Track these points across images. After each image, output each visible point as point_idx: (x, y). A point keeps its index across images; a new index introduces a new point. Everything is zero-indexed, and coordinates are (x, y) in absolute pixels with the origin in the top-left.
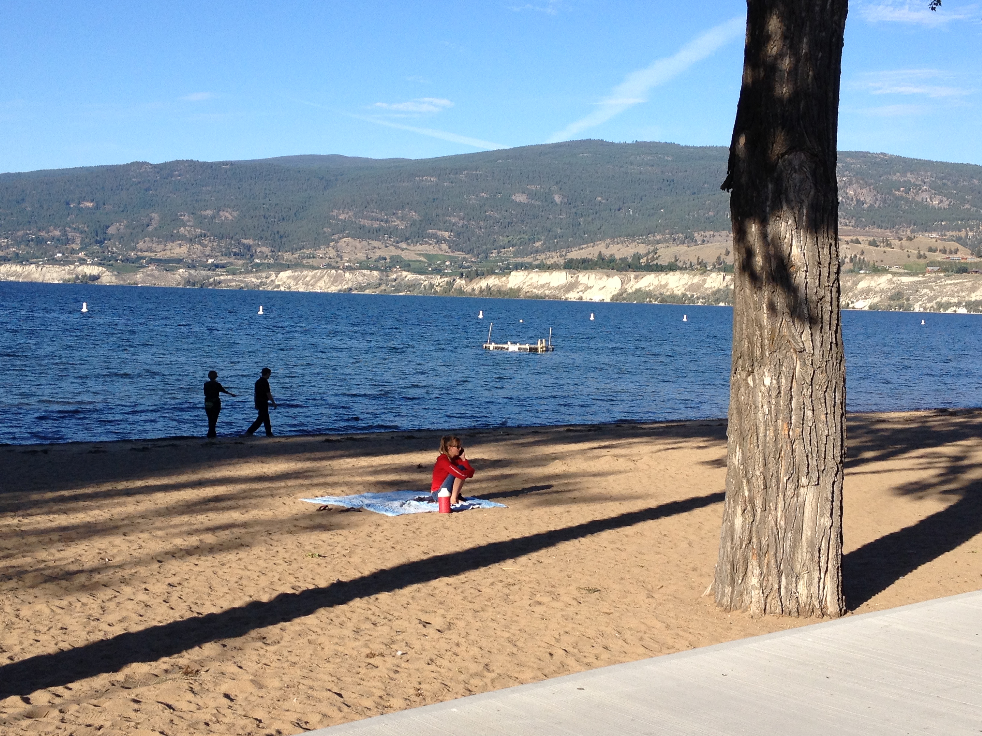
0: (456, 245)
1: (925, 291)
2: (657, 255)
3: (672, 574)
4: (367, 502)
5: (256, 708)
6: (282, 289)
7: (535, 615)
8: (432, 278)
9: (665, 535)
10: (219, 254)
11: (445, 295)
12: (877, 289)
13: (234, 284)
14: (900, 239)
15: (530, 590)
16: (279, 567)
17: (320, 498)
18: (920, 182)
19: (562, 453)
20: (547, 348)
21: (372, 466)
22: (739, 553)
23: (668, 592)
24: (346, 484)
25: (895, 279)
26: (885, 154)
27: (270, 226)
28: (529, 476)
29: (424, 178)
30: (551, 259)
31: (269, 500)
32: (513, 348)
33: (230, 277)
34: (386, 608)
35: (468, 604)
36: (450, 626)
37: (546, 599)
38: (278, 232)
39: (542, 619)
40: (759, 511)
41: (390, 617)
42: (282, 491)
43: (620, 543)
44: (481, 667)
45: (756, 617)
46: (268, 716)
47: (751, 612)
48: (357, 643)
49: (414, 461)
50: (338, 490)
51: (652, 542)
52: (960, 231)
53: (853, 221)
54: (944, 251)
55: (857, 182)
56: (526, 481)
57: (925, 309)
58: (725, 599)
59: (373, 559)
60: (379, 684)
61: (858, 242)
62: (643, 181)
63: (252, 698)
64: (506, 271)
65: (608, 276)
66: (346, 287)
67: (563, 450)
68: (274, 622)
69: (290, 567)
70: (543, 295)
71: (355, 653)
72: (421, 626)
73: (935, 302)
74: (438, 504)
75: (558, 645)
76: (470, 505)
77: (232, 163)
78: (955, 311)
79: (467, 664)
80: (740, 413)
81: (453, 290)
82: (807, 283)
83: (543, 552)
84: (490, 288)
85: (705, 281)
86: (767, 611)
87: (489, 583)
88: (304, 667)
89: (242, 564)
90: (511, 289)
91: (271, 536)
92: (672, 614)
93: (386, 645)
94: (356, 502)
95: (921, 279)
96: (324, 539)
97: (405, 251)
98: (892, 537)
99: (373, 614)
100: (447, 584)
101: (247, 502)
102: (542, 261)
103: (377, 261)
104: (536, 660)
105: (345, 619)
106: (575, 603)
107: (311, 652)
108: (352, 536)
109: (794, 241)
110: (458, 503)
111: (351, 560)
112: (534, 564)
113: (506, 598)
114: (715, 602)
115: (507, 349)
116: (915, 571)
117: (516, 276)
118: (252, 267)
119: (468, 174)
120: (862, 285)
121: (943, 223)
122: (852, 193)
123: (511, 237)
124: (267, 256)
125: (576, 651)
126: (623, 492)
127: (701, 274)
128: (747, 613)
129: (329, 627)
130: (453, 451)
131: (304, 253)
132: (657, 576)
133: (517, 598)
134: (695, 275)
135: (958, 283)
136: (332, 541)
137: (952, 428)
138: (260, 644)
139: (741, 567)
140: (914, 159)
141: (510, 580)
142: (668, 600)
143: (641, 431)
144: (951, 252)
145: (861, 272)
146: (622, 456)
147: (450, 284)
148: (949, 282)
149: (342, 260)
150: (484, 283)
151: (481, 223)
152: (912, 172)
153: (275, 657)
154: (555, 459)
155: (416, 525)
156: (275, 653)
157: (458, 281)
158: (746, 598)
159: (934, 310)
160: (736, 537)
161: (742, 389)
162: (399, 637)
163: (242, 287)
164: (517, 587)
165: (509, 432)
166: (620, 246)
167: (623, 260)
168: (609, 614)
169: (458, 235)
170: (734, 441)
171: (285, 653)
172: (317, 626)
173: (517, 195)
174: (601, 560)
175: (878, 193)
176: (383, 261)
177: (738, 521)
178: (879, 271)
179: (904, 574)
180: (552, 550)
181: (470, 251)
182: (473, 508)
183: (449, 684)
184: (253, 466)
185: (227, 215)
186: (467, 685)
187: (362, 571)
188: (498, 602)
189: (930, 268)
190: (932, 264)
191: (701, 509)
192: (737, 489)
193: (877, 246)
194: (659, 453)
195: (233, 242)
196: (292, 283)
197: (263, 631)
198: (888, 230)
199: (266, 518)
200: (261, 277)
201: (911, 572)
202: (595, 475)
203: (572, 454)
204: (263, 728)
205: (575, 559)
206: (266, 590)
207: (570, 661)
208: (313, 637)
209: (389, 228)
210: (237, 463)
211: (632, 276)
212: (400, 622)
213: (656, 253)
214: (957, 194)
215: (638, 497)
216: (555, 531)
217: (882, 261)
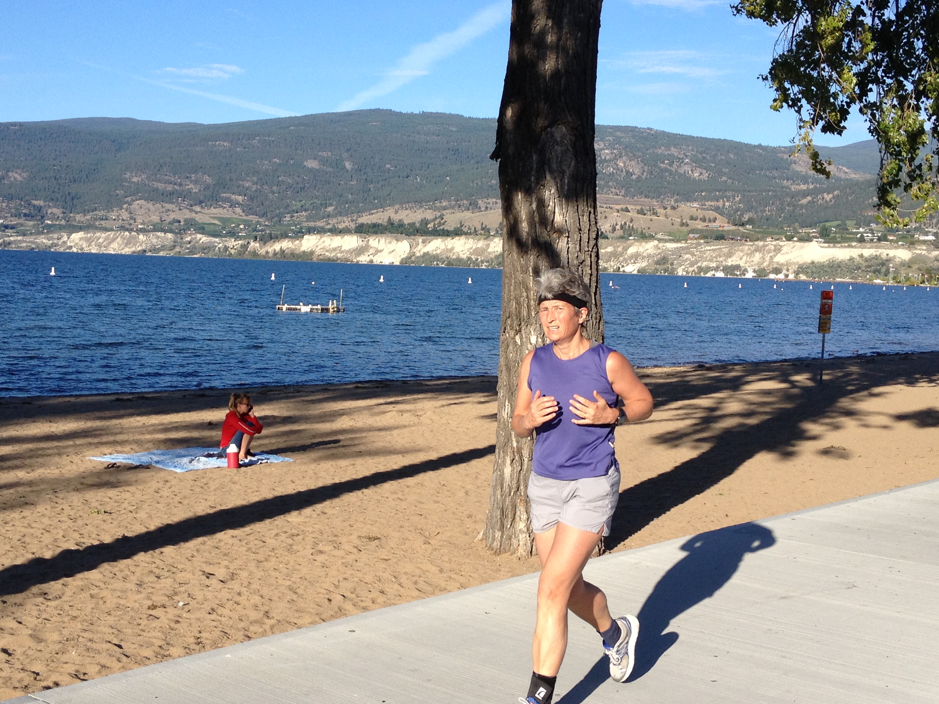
0: (250, 209)
1: (687, 256)
2: (443, 221)
3: (448, 521)
4: (155, 458)
5: (34, 661)
6: (74, 250)
7: (316, 563)
8: (226, 241)
9: (444, 485)
10: (9, 215)
11: (239, 257)
12: (645, 254)
13: (24, 244)
14: (665, 208)
15: (313, 540)
16: (63, 524)
17: (109, 456)
18: (682, 156)
19: (350, 409)
20: (338, 308)
21: (163, 424)
22: (508, 500)
23: (444, 538)
24: (137, 442)
25: (661, 245)
26: (651, 129)
27: (61, 187)
28: (318, 432)
29: (217, 143)
30: (342, 223)
31: (56, 459)
32: (305, 309)
33: (19, 238)
34: (171, 561)
35: (252, 554)
36: (233, 576)
37: (328, 548)
38: (69, 194)
39: (323, 567)
40: (526, 460)
41: (174, 570)
42: (70, 450)
43: (401, 493)
44: (261, 615)
45: (523, 558)
46: (46, 669)
47: (519, 554)
48: (140, 596)
49: (205, 419)
50: (127, 448)
51: (432, 491)
52: (718, 202)
53: (623, 191)
54: (704, 220)
55: (627, 155)
56: (314, 437)
57: (687, 272)
58: (495, 543)
59: (159, 514)
60: (159, 634)
61: (627, 210)
62: (429, 149)
63: (30, 652)
64: (299, 234)
65: (397, 240)
66: (140, 249)
67: (351, 407)
68: (56, 578)
69: (75, 524)
70: (335, 259)
71: (137, 605)
72: (204, 577)
73: (696, 266)
74: (226, 460)
75: (337, 591)
76: (259, 460)
77: (21, 124)
78: (714, 275)
79: (246, 612)
80: (508, 369)
81: (247, 253)
82: (569, 248)
83: (327, 503)
84: (284, 251)
85: (488, 246)
86: (533, 553)
87: (273, 535)
88: (84, 620)
89: (26, 522)
90: (304, 252)
91: (57, 495)
92: (446, 559)
93: (168, 597)
94: (145, 459)
95: (683, 245)
96: (111, 496)
97: (199, 214)
98: (651, 481)
99: (157, 567)
100: (233, 537)
101: (33, 461)
102: (334, 226)
103: (171, 223)
104: (315, 606)
105: (129, 573)
106: (355, 551)
107: (93, 606)
108: (140, 492)
109: (556, 208)
110: (246, 458)
111: (137, 516)
112: (319, 515)
113: (290, 549)
114: (486, 546)
115: (300, 310)
116: (668, 513)
117: (309, 240)
118: (43, 228)
119: (260, 140)
120: (632, 250)
121: (703, 194)
122: (622, 164)
123: (303, 202)
124: (58, 217)
125: (353, 596)
126: (407, 445)
127: (485, 239)
128: (515, 555)
129: (112, 581)
130: (242, 408)
131: (97, 215)
132: (435, 523)
133: (300, 548)
134: (480, 240)
135: (716, 249)
136: (119, 497)
137: (707, 382)
138: (41, 599)
139: (510, 513)
140: (676, 135)
141: (294, 531)
142: (443, 546)
143: (427, 387)
144: (710, 221)
145: (631, 238)
146: (407, 411)
147: (245, 247)
148: (708, 248)
149: (135, 222)
150: (277, 246)
151: (275, 188)
152: (675, 146)
153: (56, 612)
154: (343, 415)
155: (205, 481)
156: (56, 608)
157: (252, 244)
158: (514, 541)
159: (695, 274)
160: (506, 485)
161: (511, 347)
162: (182, 589)
163: (33, 249)
164: (300, 537)
165: (300, 389)
166: (408, 211)
167: (412, 225)
168: (386, 560)
169: (252, 199)
170: (503, 396)
171: (67, 608)
172: (100, 581)
173: (308, 161)
174: (382, 510)
175: (645, 165)
176: (177, 224)
177: (508, 470)
178: (646, 237)
179: (658, 515)
180: (336, 501)
181: (263, 215)
182: (261, 463)
183: (229, 632)
184: (41, 425)
185: (16, 176)
186: (246, 632)
187: (148, 526)
188: (282, 552)
189: (691, 235)
190: (692, 231)
191: (478, 460)
192: (506, 440)
193: (645, 215)
194: (442, 408)
195: (22, 203)
196: (85, 244)
197: (45, 587)
198: (654, 200)
199: (53, 476)
200: (52, 239)
201: (665, 513)
202: (380, 430)
203: (359, 410)
204: (40, 680)
205: (358, 509)
206: (50, 546)
207: (348, 606)
208: (95, 591)
209: (183, 191)
210: (23, 423)
211: (420, 240)
212: (183, 574)
213: (443, 219)
214: (715, 167)
215: (420, 450)
216: (340, 483)
217: (649, 228)
